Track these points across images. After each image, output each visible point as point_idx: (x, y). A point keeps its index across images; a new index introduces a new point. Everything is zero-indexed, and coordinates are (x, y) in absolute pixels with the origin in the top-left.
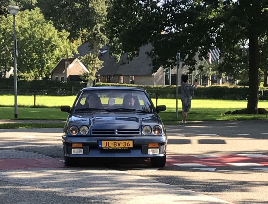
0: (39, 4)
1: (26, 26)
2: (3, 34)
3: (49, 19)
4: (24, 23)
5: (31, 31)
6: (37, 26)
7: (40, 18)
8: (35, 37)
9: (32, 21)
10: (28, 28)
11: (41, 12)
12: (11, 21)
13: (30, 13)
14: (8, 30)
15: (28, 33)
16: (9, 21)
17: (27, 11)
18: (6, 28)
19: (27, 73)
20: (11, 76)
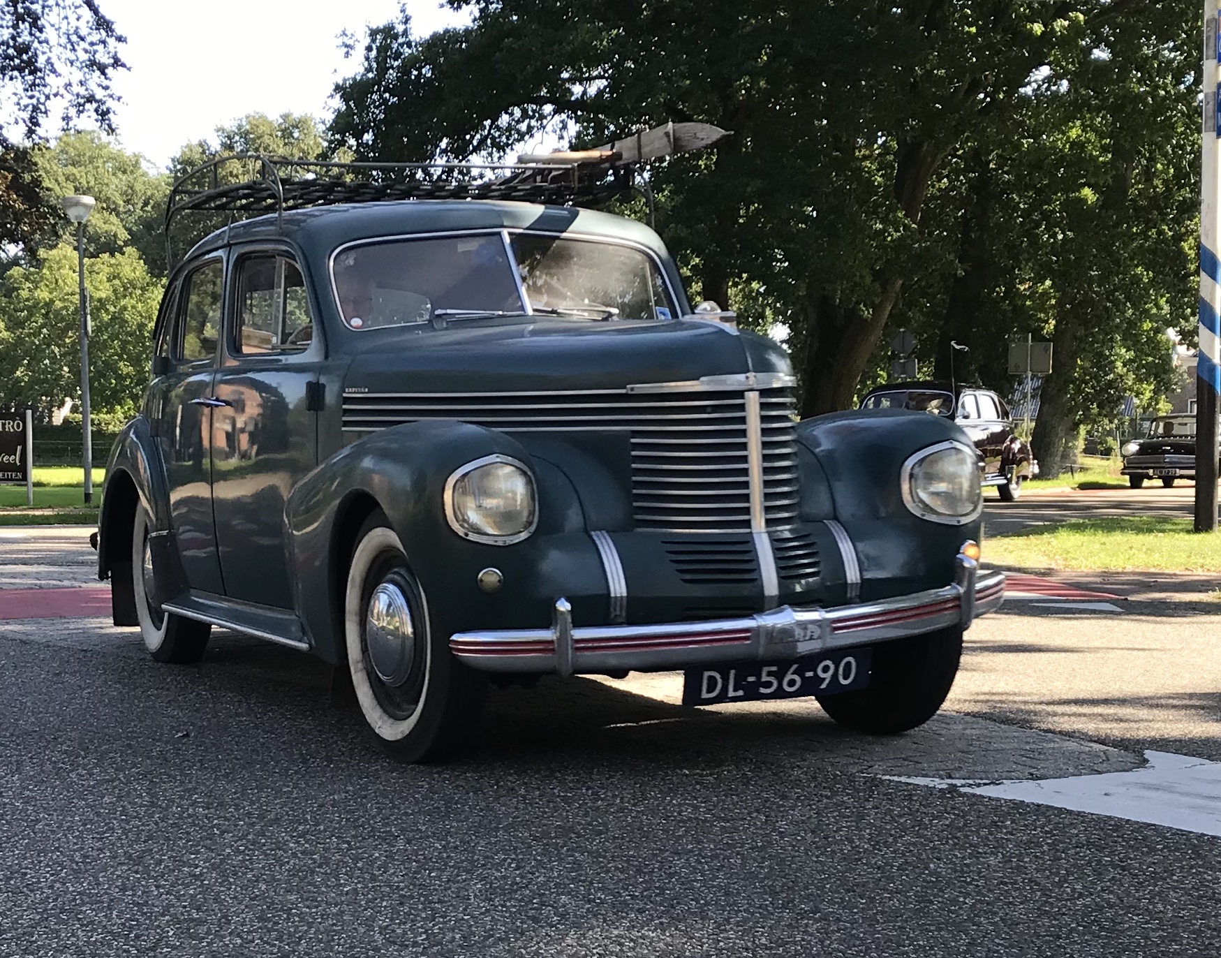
0: (134, 240)
1: (104, 296)
2: (46, 316)
3: (159, 276)
4: (97, 289)
5: (115, 307)
6: (131, 294)
7: (137, 273)
8: (127, 322)
9: (117, 282)
10: (108, 299)
11: (140, 258)
12: (65, 283)
13: (113, 261)
14: (59, 304)
15: (107, 311)
16: (60, 281)
17: (106, 256)
18: (52, 301)
19: (107, 413)
20: (66, 421)
